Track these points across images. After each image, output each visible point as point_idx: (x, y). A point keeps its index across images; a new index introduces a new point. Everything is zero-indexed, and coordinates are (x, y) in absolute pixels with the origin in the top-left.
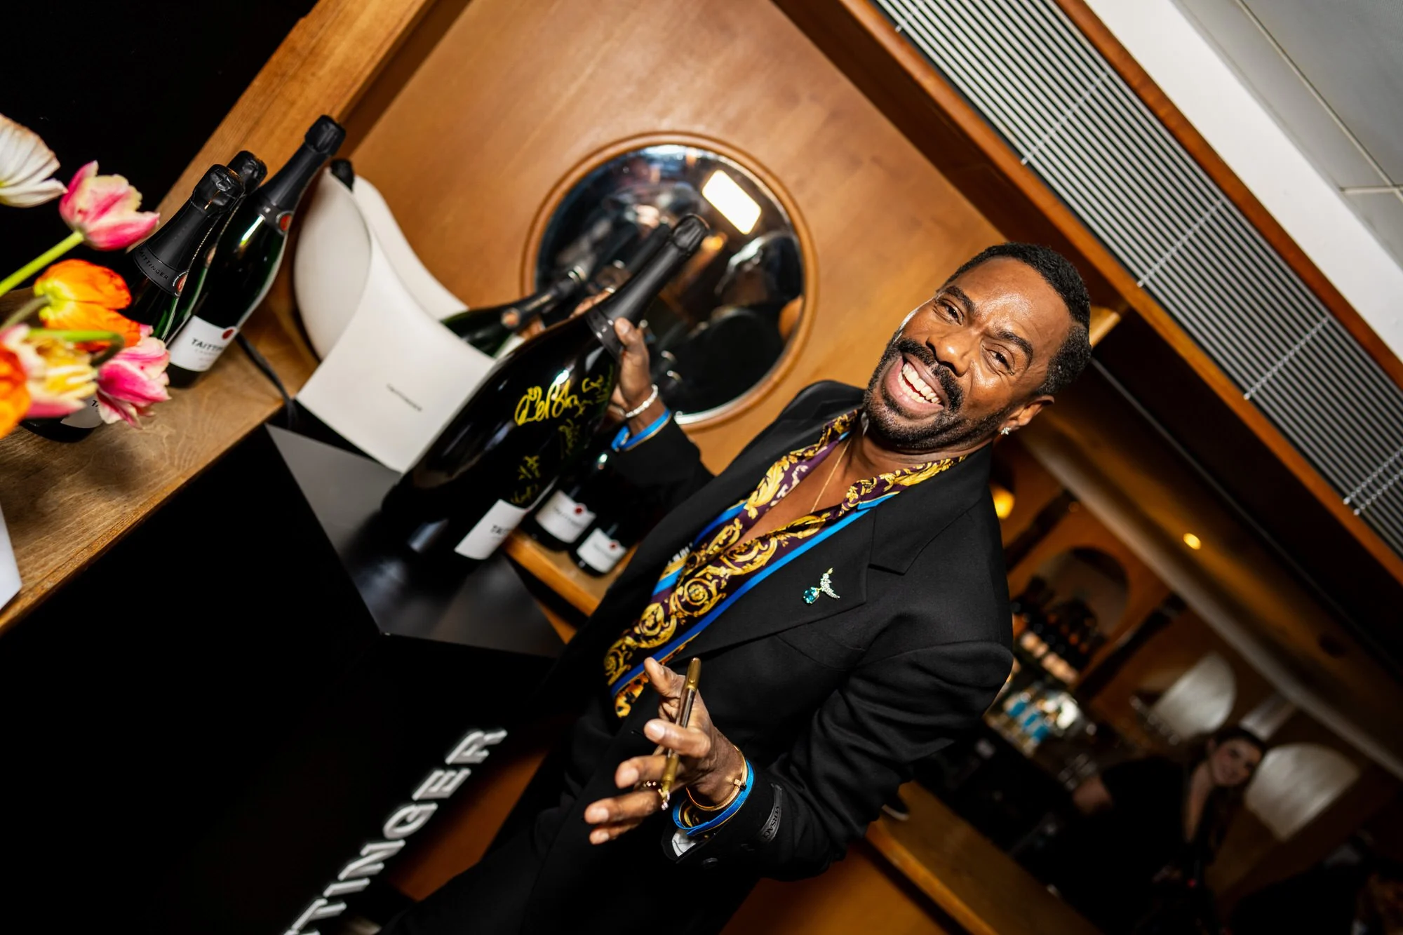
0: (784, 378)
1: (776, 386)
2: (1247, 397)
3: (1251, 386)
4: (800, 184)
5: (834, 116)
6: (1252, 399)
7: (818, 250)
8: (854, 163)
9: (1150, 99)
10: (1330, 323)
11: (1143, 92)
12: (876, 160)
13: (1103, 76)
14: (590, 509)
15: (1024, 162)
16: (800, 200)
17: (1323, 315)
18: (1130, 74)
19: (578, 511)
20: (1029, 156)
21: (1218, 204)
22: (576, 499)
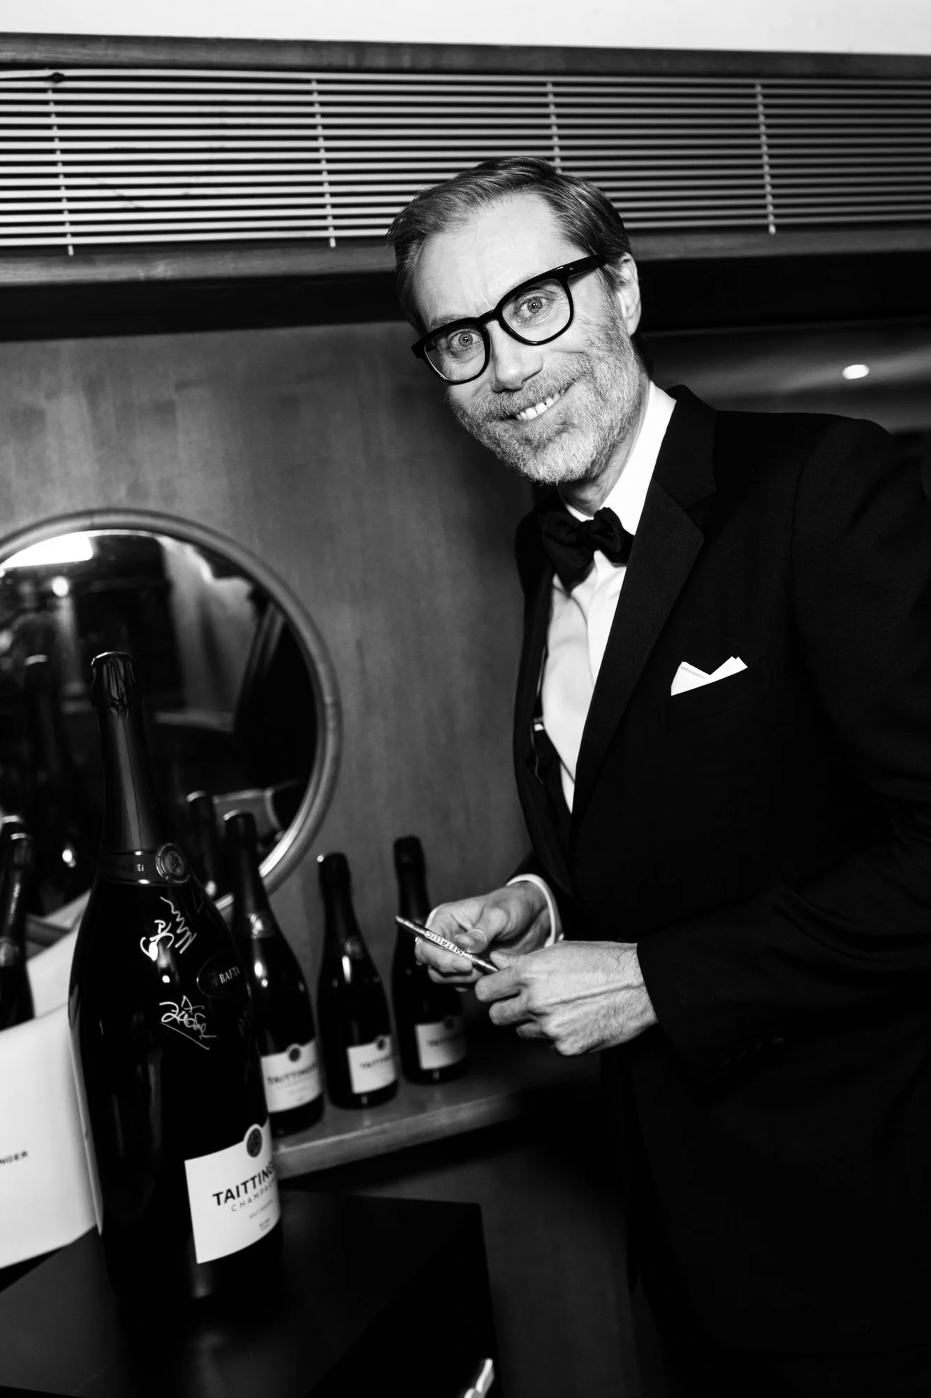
0: (336, 691)
1: (337, 705)
2: (772, 229)
3: (765, 216)
4: (135, 489)
5: (93, 389)
6: (778, 227)
7: (227, 533)
8: (164, 410)
9: (381, 62)
10: (764, 86)
11: (368, 63)
12: (181, 386)
13: (314, 86)
14: (303, 1042)
15: (333, 243)
16: (152, 505)
17: (752, 86)
18: (337, 60)
19: (295, 1056)
20: (331, 233)
21: (550, 88)
22: (280, 1049)
